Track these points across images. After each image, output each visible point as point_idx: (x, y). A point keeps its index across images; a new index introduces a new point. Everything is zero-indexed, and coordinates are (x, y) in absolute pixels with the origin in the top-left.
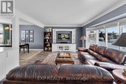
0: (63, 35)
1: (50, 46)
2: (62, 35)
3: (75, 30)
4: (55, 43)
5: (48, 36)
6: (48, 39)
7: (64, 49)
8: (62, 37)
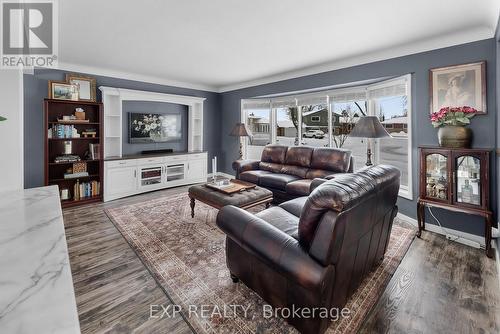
0: (155, 119)
1: (86, 174)
2: (146, 119)
3: (201, 101)
4: (116, 159)
5: (70, 124)
6: (74, 140)
7: (164, 176)
8: (148, 128)
